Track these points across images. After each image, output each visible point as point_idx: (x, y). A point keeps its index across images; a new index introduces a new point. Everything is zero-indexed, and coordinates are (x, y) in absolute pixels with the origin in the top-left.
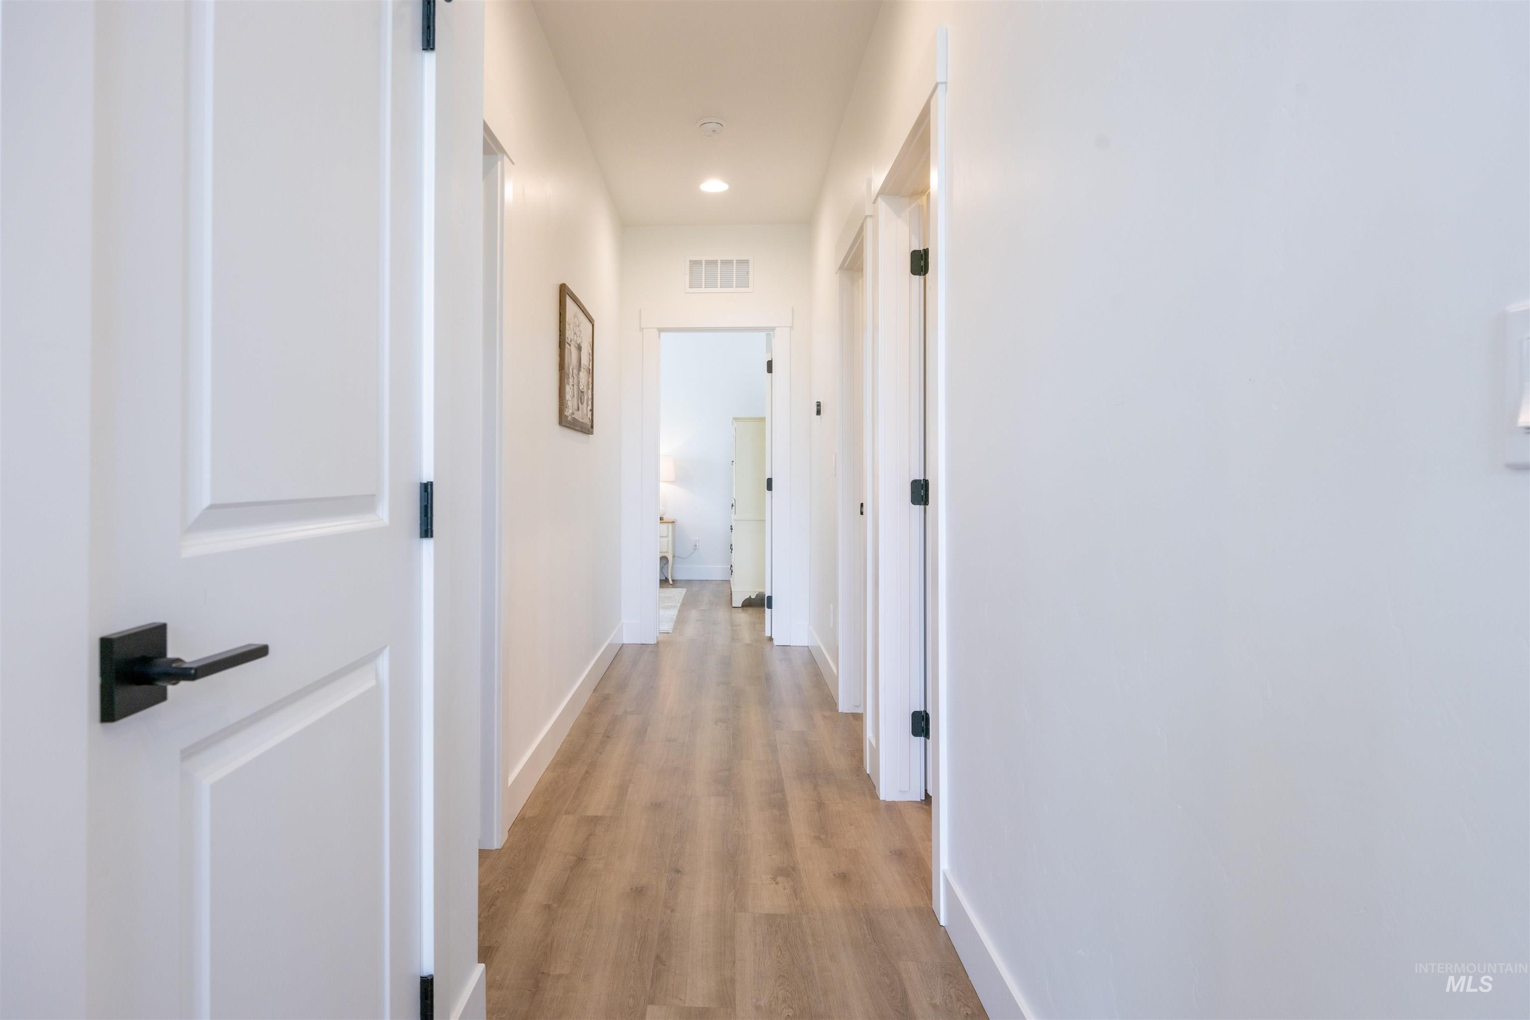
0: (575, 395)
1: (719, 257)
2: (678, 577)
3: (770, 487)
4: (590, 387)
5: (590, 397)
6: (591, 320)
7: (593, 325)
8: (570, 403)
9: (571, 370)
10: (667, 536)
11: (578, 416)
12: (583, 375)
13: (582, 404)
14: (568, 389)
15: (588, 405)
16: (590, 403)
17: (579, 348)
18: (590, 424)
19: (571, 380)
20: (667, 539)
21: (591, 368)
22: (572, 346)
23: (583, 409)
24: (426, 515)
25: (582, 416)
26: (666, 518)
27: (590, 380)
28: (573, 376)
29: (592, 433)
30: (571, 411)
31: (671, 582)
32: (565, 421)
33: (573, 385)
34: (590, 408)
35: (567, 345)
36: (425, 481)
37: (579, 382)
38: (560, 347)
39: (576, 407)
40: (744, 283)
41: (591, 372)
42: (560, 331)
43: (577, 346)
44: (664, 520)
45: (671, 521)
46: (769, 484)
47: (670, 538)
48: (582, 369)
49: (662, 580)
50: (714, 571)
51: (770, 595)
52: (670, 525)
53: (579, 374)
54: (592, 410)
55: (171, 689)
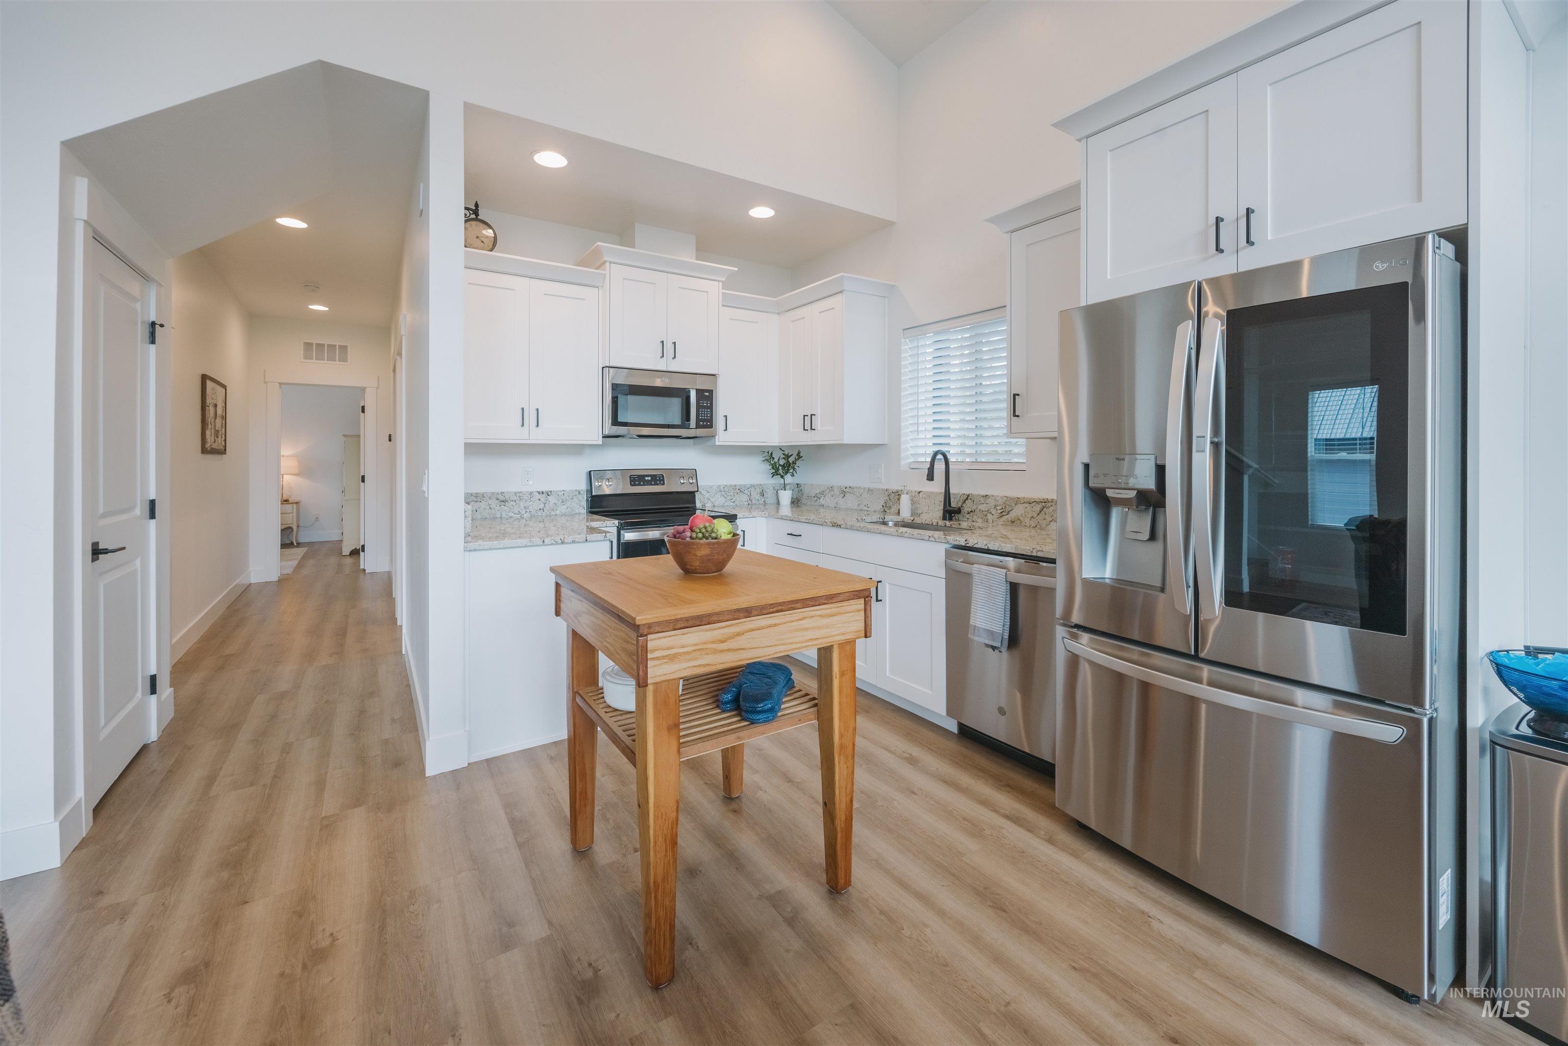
0: (213, 435)
1: (326, 342)
2: (302, 540)
3: (363, 481)
4: (224, 426)
5: (224, 432)
6: (224, 387)
7: (226, 389)
8: (209, 440)
9: (209, 420)
10: (292, 513)
11: (215, 446)
12: (219, 421)
13: (217, 438)
14: (208, 433)
15: (222, 438)
16: (224, 436)
17: (216, 406)
18: (223, 449)
19: (210, 427)
20: (291, 515)
21: (224, 415)
22: (210, 407)
23: (218, 441)
24: (152, 511)
25: (218, 445)
26: (291, 500)
27: (224, 422)
28: (211, 424)
29: (225, 454)
30: (209, 444)
31: (295, 544)
32: (204, 451)
33: (211, 429)
34: (223, 439)
35: (207, 408)
36: (151, 499)
37: (215, 426)
38: (202, 410)
39: (213, 441)
40: (344, 359)
41: (224, 418)
42: (202, 401)
43: (214, 405)
44: (290, 502)
45: (295, 502)
46: (363, 479)
47: (295, 514)
48: (218, 417)
49: (283, 544)
50: (332, 535)
51: (363, 544)
52: (295, 506)
53: (215, 421)
54: (225, 440)
55: (100, 556)
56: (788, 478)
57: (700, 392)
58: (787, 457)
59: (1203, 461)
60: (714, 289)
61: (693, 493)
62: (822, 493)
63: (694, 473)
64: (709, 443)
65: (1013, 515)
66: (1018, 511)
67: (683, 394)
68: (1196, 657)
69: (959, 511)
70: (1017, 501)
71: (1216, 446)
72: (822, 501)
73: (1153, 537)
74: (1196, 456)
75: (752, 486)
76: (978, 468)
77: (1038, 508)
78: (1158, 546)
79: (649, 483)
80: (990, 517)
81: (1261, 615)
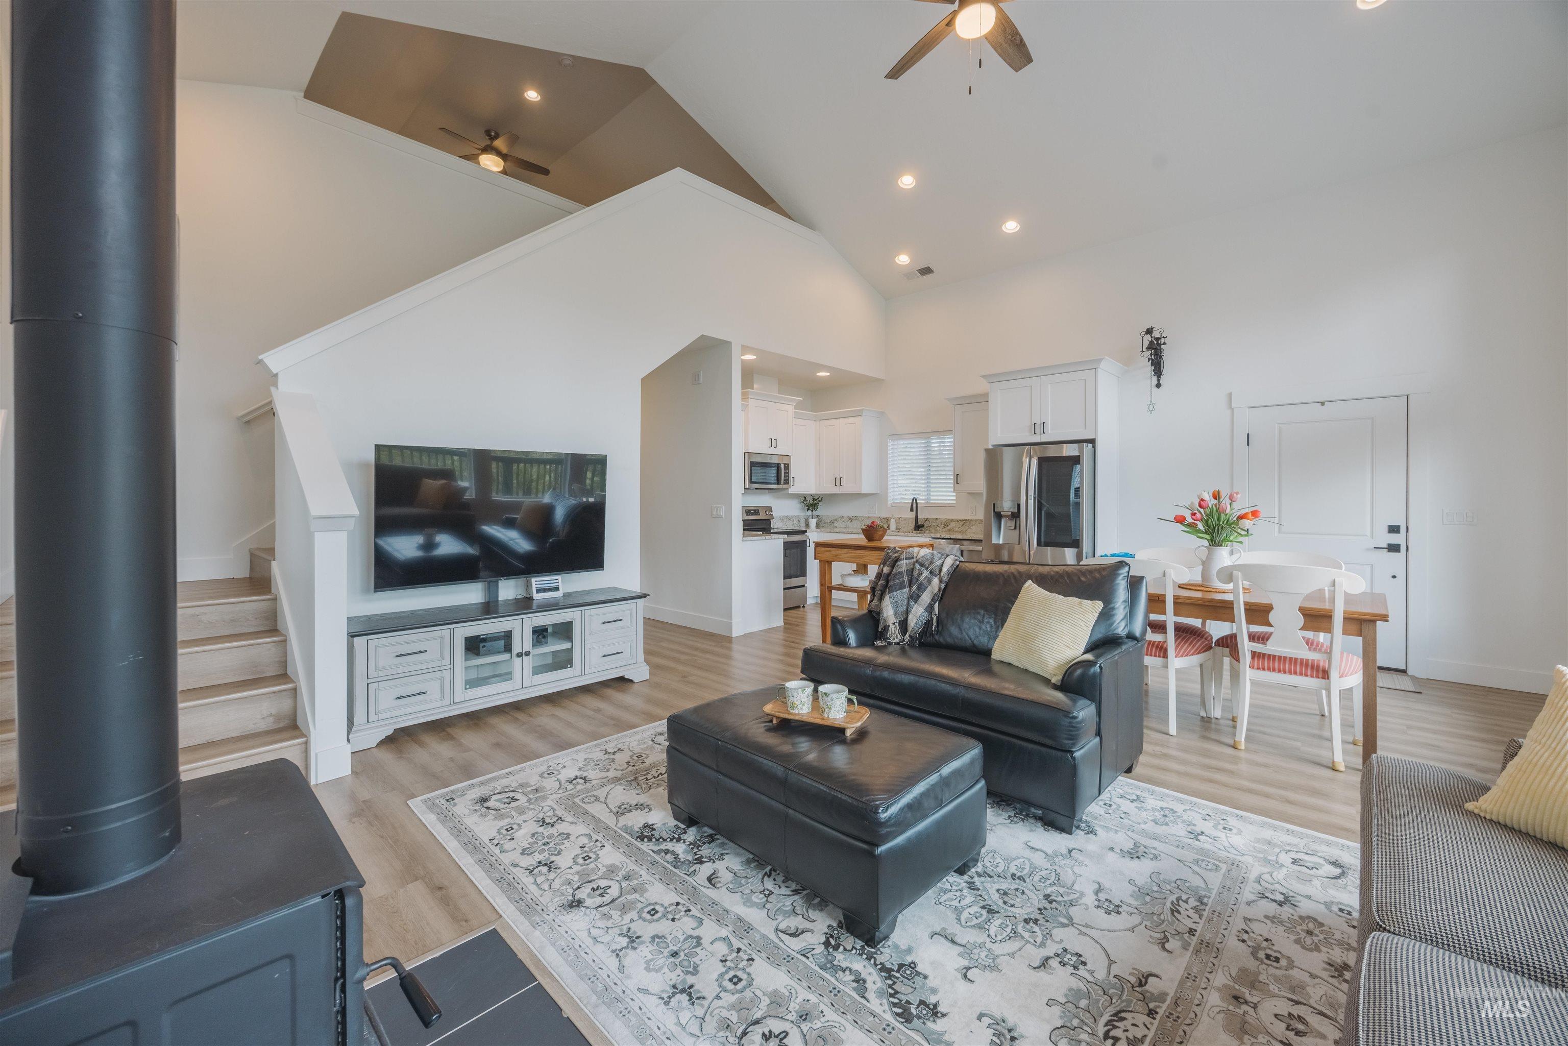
56: (815, 513)
57: (785, 464)
58: (814, 500)
59: (1031, 502)
60: (791, 409)
61: (769, 520)
62: (836, 520)
63: (770, 509)
64: (785, 492)
65: (950, 527)
66: (953, 525)
67: (778, 466)
68: (1029, 564)
69: (922, 526)
70: (952, 520)
71: (1035, 498)
72: (836, 524)
73: (1015, 528)
74: (1029, 501)
75: (795, 516)
76: (929, 506)
77: (962, 523)
78: (1017, 531)
79: (753, 514)
80: (938, 528)
81: (1049, 548)
